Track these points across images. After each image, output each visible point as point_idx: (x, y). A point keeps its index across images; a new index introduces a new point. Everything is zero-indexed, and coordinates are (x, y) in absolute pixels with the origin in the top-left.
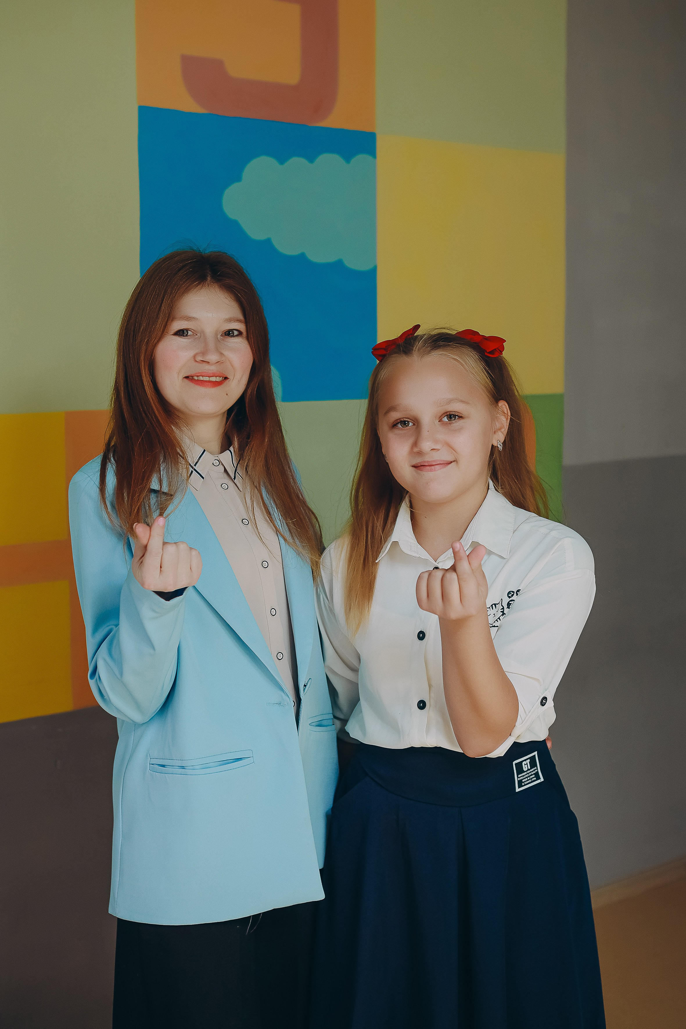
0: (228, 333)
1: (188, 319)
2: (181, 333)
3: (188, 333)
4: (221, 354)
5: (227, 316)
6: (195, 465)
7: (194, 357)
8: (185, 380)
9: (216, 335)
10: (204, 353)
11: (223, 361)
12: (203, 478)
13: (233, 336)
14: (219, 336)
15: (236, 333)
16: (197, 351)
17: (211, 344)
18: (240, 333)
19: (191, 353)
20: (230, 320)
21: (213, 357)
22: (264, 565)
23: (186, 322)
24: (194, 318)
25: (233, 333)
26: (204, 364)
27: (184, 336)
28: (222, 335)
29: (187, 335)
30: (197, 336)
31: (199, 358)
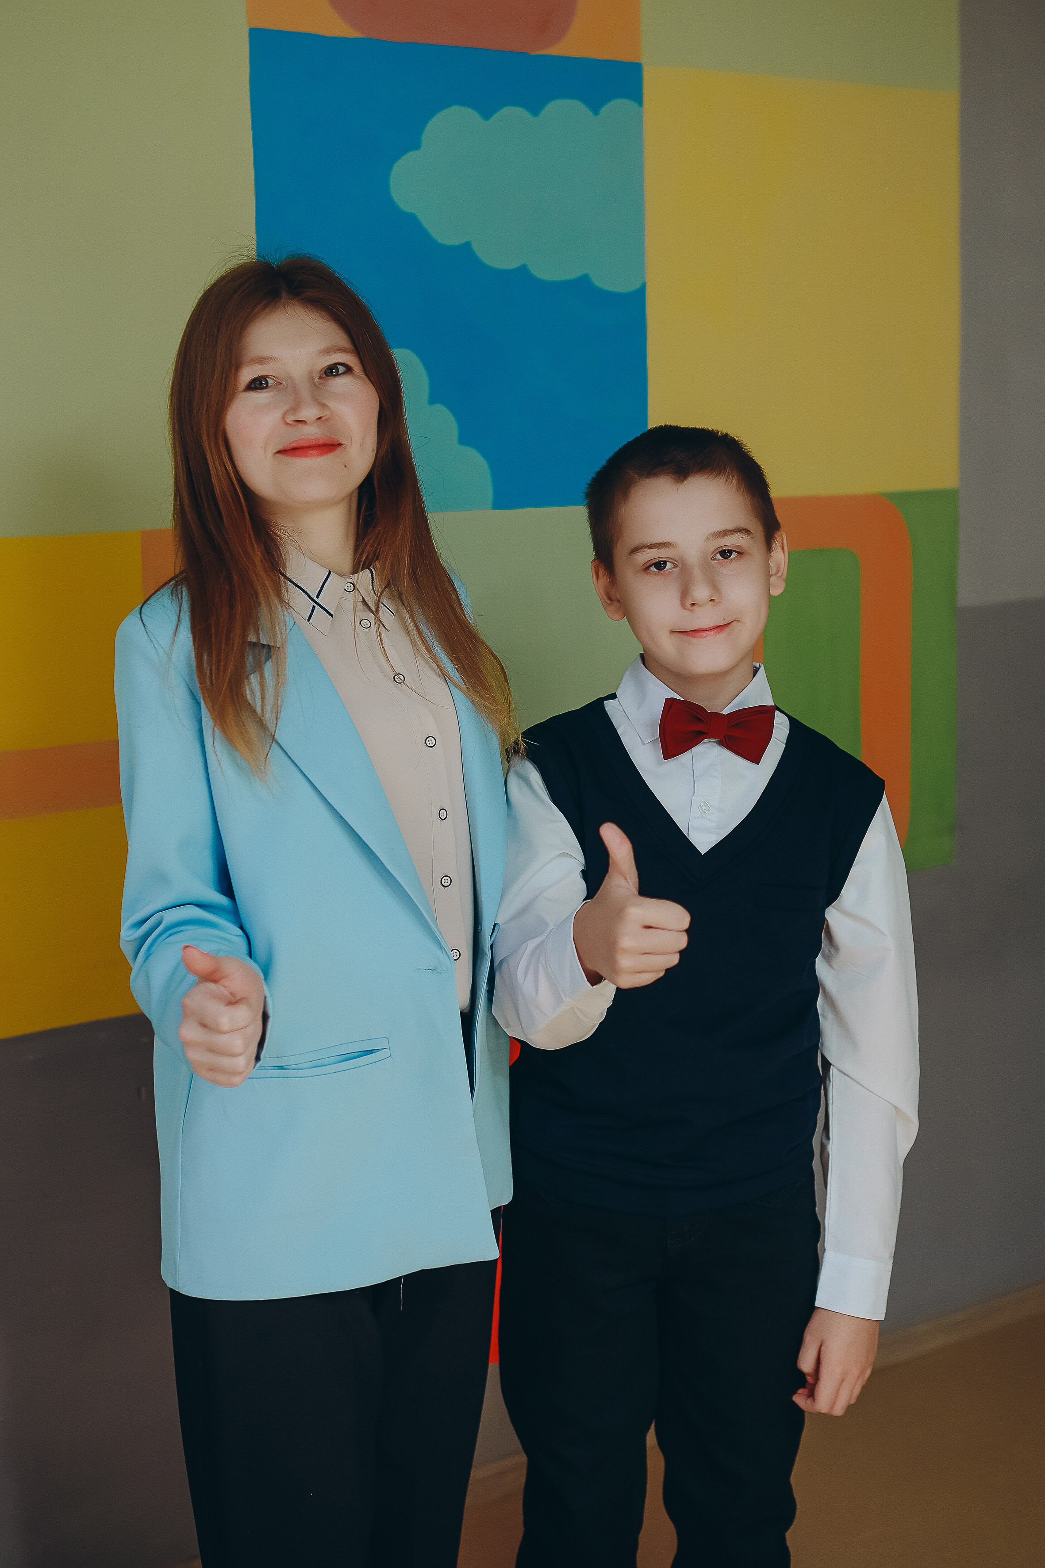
0: (330, 371)
1: (261, 360)
2: (258, 384)
3: (267, 383)
4: (323, 406)
5: (323, 346)
6: (317, 597)
7: (283, 417)
8: (278, 455)
9: (311, 378)
10: (294, 409)
11: (328, 417)
12: (332, 616)
13: (338, 375)
14: (316, 380)
15: (341, 369)
16: (285, 408)
17: (305, 392)
18: (349, 370)
19: (278, 414)
20: (327, 351)
21: (309, 413)
22: (430, 742)
23: (260, 366)
24: (271, 358)
25: (337, 370)
26: (300, 425)
27: (262, 389)
28: (320, 378)
29: (267, 386)
30: (282, 386)
31: (290, 419)
